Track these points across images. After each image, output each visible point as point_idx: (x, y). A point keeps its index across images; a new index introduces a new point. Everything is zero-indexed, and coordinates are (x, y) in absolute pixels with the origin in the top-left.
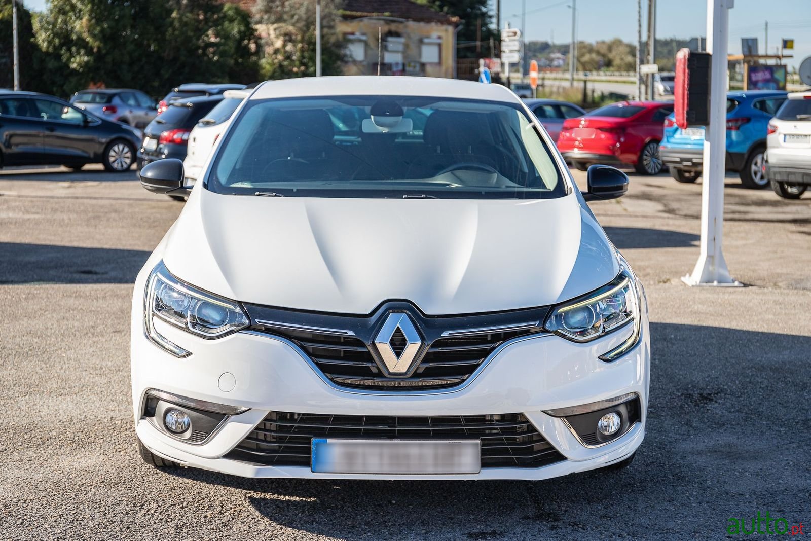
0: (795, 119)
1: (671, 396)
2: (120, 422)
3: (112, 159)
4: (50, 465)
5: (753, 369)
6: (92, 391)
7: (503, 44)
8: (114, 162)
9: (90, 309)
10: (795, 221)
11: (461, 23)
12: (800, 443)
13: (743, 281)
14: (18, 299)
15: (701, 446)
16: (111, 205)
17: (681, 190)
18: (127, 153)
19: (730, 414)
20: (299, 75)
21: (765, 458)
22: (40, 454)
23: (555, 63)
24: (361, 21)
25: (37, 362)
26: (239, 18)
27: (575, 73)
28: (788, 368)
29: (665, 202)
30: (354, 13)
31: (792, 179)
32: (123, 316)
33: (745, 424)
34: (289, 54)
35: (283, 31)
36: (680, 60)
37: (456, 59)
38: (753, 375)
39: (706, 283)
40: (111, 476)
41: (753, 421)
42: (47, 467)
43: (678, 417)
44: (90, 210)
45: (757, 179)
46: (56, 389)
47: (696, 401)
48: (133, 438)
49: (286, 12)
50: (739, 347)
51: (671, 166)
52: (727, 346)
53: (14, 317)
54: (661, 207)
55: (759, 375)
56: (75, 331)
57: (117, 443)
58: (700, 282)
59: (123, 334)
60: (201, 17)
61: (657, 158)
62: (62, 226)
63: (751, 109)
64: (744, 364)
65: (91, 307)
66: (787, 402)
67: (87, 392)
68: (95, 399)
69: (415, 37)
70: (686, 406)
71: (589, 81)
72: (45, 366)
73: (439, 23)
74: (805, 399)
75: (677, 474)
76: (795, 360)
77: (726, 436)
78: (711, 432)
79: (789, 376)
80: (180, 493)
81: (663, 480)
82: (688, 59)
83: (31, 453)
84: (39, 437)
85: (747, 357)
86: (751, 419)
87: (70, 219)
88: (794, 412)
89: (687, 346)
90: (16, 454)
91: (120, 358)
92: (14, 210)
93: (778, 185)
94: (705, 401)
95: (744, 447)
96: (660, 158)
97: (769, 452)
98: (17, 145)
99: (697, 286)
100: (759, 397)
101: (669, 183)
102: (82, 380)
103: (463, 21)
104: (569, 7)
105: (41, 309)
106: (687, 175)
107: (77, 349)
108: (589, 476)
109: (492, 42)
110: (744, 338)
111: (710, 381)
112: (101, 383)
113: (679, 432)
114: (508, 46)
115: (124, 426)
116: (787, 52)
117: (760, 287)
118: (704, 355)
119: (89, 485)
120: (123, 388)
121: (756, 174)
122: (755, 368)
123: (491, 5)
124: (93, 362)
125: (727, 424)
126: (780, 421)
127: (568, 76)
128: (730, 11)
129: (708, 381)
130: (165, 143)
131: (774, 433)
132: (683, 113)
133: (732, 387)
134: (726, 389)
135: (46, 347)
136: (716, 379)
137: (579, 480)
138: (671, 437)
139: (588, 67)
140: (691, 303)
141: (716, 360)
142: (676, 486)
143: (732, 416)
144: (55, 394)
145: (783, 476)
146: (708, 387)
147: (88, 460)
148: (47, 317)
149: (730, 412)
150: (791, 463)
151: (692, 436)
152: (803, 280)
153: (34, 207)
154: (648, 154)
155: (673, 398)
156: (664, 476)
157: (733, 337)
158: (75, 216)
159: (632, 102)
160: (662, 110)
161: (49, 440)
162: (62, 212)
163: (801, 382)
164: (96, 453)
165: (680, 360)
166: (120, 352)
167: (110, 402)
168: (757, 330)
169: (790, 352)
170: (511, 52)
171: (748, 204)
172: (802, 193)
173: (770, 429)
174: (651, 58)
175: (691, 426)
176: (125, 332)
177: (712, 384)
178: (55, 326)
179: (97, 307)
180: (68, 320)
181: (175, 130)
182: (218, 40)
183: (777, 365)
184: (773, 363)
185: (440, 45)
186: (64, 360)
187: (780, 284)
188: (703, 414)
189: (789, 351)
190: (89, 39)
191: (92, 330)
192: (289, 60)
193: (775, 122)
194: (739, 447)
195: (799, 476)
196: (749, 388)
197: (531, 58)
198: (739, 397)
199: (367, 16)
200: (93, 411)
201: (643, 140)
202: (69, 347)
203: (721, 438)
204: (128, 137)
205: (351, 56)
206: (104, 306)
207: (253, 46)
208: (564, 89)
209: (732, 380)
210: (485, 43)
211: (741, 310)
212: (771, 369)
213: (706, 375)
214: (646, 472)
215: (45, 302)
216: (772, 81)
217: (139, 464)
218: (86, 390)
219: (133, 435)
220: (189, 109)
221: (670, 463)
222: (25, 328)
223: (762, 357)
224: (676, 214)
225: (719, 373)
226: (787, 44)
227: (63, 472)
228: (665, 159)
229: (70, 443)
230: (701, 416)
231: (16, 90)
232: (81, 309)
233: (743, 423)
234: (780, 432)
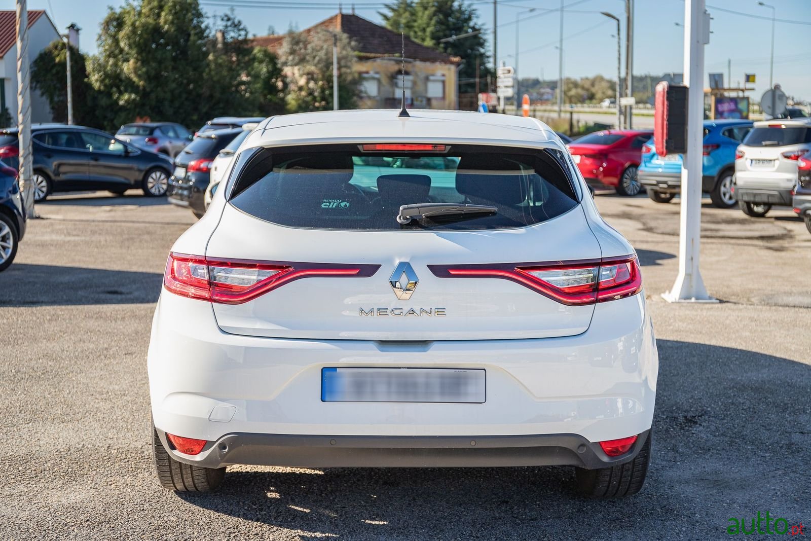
0: (761, 145)
1: (657, 418)
2: (116, 451)
3: (150, 185)
4: (38, 501)
5: (735, 389)
6: (95, 417)
7: (498, 80)
8: (152, 187)
9: (107, 331)
10: (762, 238)
11: (462, 63)
12: (786, 469)
13: (718, 298)
14: (42, 320)
15: (687, 475)
16: (146, 227)
17: (658, 210)
18: (163, 179)
19: (715, 438)
20: (321, 109)
21: (752, 487)
22: (31, 488)
23: (545, 97)
24: (375, 61)
25: (47, 386)
26: (267, 59)
27: (562, 105)
28: (768, 387)
29: (644, 220)
30: (368, 55)
31: (758, 199)
32: (137, 337)
33: (730, 448)
34: (312, 91)
35: (306, 71)
36: (660, 92)
37: (458, 94)
38: (735, 395)
39: (685, 299)
40: (96, 514)
41: (737, 445)
42: (35, 504)
43: (664, 442)
44: (126, 232)
45: (726, 199)
46: (60, 416)
47: (681, 424)
48: (126, 470)
49: (307, 54)
50: (719, 365)
51: (648, 188)
52: (708, 364)
53: (35, 339)
54: (640, 226)
55: (740, 396)
56: (89, 353)
57: (109, 476)
58: (680, 299)
59: (134, 356)
60: (234, 59)
61: (636, 181)
62: (97, 248)
63: (721, 136)
64: (726, 383)
65: (108, 328)
66: (769, 424)
67: (89, 418)
68: (96, 426)
69: (422, 75)
70: (672, 430)
71: (575, 112)
72: (54, 391)
73: (443, 63)
74: (787, 421)
75: (665, 506)
76: (774, 379)
77: (712, 463)
78: (697, 458)
79: (769, 396)
80: (164, 533)
81: (652, 514)
82: (667, 91)
83: (21, 487)
84: (33, 469)
85: (728, 376)
86: (736, 443)
87: (106, 241)
88: (777, 435)
89: (670, 365)
90: (7, 489)
91: (127, 382)
92: (57, 233)
93: (745, 205)
94: (690, 424)
95: (730, 475)
96: (639, 181)
97: (756, 480)
98: (65, 173)
99: (676, 303)
100: (742, 419)
101: (647, 203)
102: (86, 405)
103: (464, 61)
104: (557, 48)
105: (61, 331)
106: (663, 196)
107: (88, 372)
108: (577, 510)
109: (489, 79)
110: (724, 356)
111: (694, 402)
112: (104, 409)
113: (666, 458)
114: (503, 82)
115: (119, 456)
116: (749, 85)
117: (735, 303)
118: (686, 374)
119: (73, 524)
120: (125, 414)
121: (725, 194)
122: (736, 388)
123: (488, 46)
124: (101, 386)
125: (713, 449)
126: (764, 445)
127: (556, 108)
128: (706, 47)
129: (692, 403)
130: (192, 171)
131: (759, 459)
132: (663, 142)
133: (716, 409)
134: (709, 411)
135: (59, 370)
136: (699, 400)
137: (567, 515)
138: (657, 464)
139: (573, 100)
140: (672, 321)
141: (698, 379)
142: (665, 520)
143: (717, 440)
144: (58, 421)
145: (772, 508)
146: (692, 409)
147: (77, 495)
148: (65, 340)
149: (714, 436)
150: (779, 493)
151: (679, 463)
152: (774, 295)
153: (75, 229)
154: (628, 177)
155: (658, 421)
156: (653, 509)
157: (714, 356)
158: (111, 238)
159: (612, 131)
160: (640, 138)
161: (43, 472)
162: (100, 234)
163: (781, 402)
164: (86, 486)
165: (664, 380)
166: (128, 375)
167: (110, 429)
168: (735, 347)
169: (769, 370)
170: (505, 87)
171: (718, 223)
172: (766, 212)
173: (755, 454)
174: (629, 91)
175: (677, 452)
176: (136, 354)
177: (695, 406)
178: (71, 348)
179: (114, 329)
180: (84, 342)
181: (201, 160)
182: (249, 79)
183: (757, 385)
184: (753, 382)
185: (444, 82)
186: (73, 384)
187: (753, 300)
188: (689, 438)
189: (767, 369)
190: (135, 79)
191: (105, 352)
192: (311, 96)
193: (742, 148)
194: (726, 475)
195: (788, 508)
196: (732, 409)
197: (524, 93)
198: (723, 419)
199: (380, 57)
200: (92, 440)
201: (622, 165)
202: (81, 370)
203: (707, 464)
204: (165, 166)
205: (366, 92)
206: (121, 327)
207: (280, 84)
208: (553, 120)
209: (715, 401)
210: (483, 81)
211: (720, 327)
212: (752, 388)
213: (690, 397)
214: (634, 504)
215: (66, 324)
216: (736, 111)
217: (127, 499)
218: (89, 417)
219: (126, 466)
220: (214, 140)
221: (658, 494)
222: (42, 351)
223: (742, 377)
224: (654, 232)
225: (702, 394)
226: (749, 78)
227: (49, 509)
228: (644, 182)
229: (63, 476)
230: (686, 441)
231: (70, 125)
232: (99, 331)
233: (728, 448)
234: (765, 457)
